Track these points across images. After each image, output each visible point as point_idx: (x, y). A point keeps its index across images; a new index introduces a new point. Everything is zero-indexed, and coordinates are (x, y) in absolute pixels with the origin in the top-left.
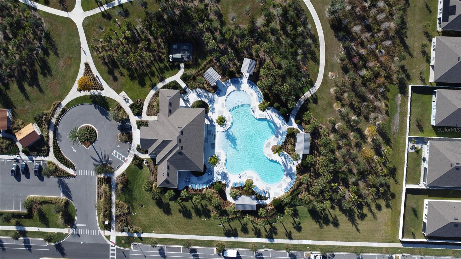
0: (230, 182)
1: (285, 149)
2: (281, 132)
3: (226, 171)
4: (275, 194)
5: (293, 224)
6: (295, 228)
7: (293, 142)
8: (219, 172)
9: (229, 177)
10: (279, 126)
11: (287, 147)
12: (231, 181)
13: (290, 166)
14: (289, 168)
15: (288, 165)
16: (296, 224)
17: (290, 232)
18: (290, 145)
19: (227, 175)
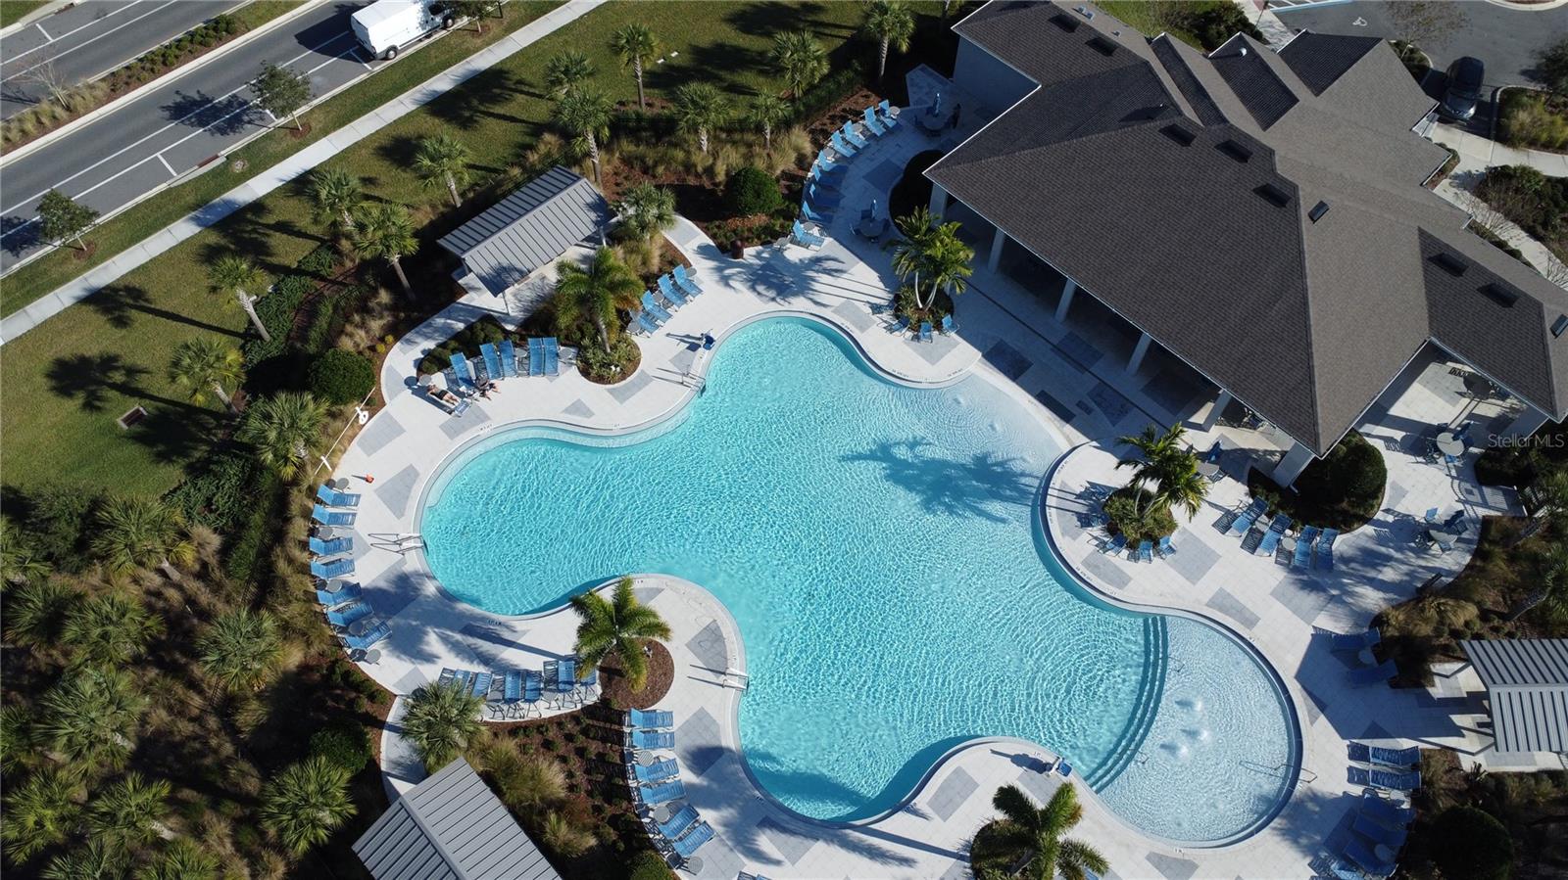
0: (716, 277)
1: (569, 738)
2: (706, 815)
3: (799, 304)
4: (395, 430)
5: (132, 371)
6: (109, 362)
7: (560, 831)
8: (829, 272)
9: (751, 296)
10: (765, 841)
11: (564, 760)
12: (721, 289)
13: (430, 658)
14: (433, 642)
15: (458, 649)
16: (114, 386)
17: (121, 322)
18: (563, 794)
19: (772, 293)
